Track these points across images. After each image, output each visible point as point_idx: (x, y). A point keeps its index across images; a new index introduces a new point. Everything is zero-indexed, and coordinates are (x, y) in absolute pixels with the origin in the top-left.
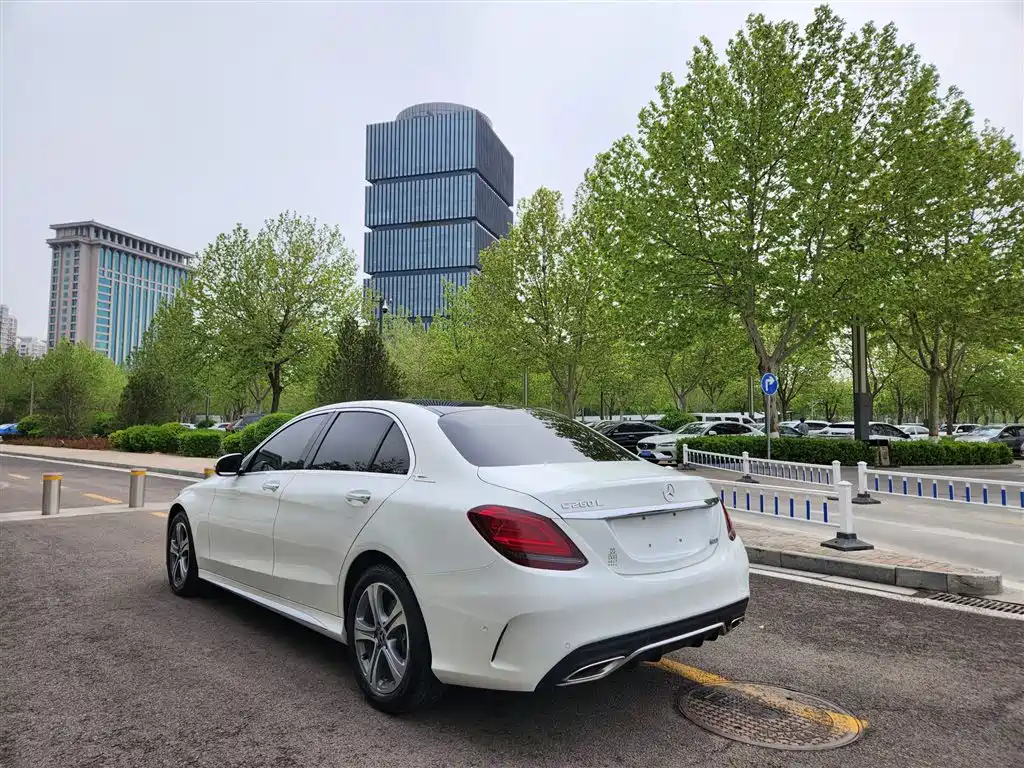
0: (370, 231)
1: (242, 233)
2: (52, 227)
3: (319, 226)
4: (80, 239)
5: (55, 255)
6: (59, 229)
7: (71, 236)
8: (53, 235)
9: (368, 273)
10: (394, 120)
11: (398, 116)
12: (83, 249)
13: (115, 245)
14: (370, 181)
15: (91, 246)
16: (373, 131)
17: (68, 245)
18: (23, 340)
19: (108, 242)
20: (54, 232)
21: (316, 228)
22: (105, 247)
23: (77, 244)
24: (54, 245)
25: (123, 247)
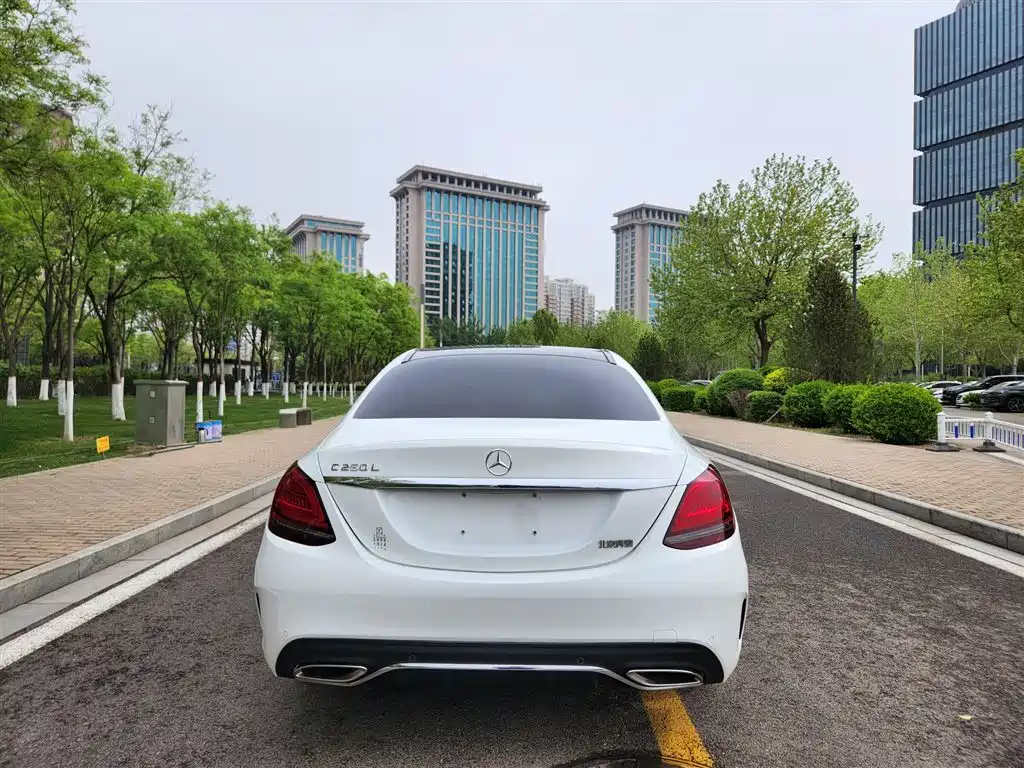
0: (921, 153)
1: (722, 189)
2: (615, 215)
3: (809, 164)
4: (635, 222)
5: (618, 239)
6: (620, 215)
7: (627, 221)
8: (615, 221)
9: (919, 204)
10: (952, 12)
11: (958, 5)
12: (638, 230)
13: (662, 221)
14: (920, 95)
15: (643, 226)
16: (922, 35)
17: (626, 228)
18: (600, 313)
19: (656, 220)
20: (616, 218)
21: (806, 167)
22: (653, 225)
23: (633, 226)
24: (617, 230)
25: (668, 222)
